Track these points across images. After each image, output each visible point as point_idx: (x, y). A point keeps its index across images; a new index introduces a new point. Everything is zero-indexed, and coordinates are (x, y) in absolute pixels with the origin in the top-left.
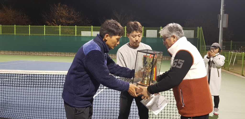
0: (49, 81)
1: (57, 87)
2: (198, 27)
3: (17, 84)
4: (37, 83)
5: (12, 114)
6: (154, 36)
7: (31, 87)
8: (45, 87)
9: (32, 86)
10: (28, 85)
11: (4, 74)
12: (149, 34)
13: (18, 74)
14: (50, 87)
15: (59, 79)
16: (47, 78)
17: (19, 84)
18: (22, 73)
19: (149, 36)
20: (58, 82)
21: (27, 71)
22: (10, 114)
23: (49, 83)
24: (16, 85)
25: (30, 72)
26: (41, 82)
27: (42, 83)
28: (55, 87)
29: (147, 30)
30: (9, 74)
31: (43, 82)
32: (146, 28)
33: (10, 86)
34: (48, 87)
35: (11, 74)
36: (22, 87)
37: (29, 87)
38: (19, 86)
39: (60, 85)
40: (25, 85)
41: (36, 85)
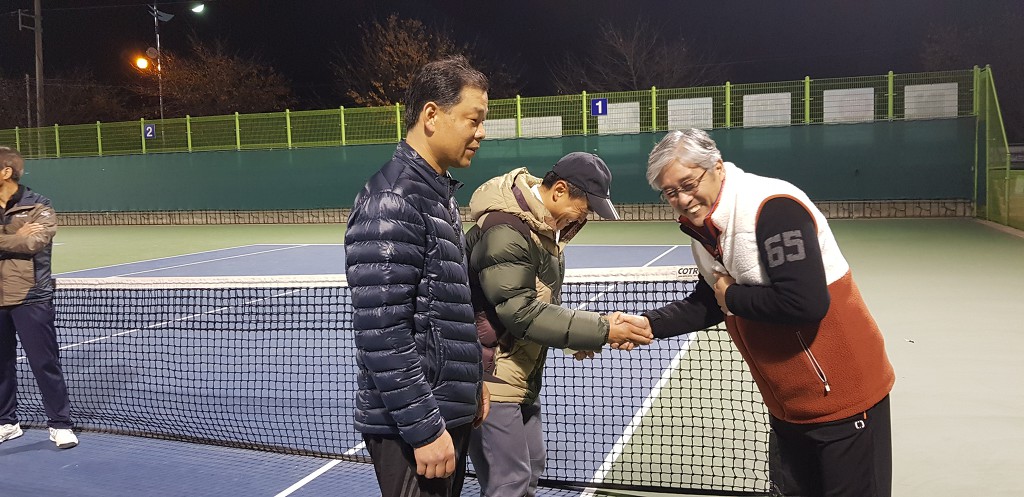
0: (304, 309)
1: (329, 329)
2: (975, 67)
3: (208, 322)
4: (267, 318)
5: (196, 420)
6: (779, 118)
7: (249, 330)
8: (292, 329)
9: (253, 326)
10: (239, 326)
11: (169, 290)
12: (754, 114)
13: (209, 290)
14: (307, 329)
15: (333, 300)
16: (296, 301)
17: (215, 323)
18: (219, 286)
19: (754, 119)
20: (329, 313)
21: (236, 278)
22: (190, 420)
23: (303, 317)
24: (204, 326)
25: (244, 283)
26: (278, 314)
27: (281, 317)
28: (321, 329)
29: (745, 97)
30: (183, 290)
31: (286, 313)
32: (740, 87)
33: (187, 329)
34: (299, 329)
35: (189, 290)
36: (221, 330)
37: (242, 330)
38: (214, 329)
39: (337, 321)
40: (232, 326)
41: (264, 322)
